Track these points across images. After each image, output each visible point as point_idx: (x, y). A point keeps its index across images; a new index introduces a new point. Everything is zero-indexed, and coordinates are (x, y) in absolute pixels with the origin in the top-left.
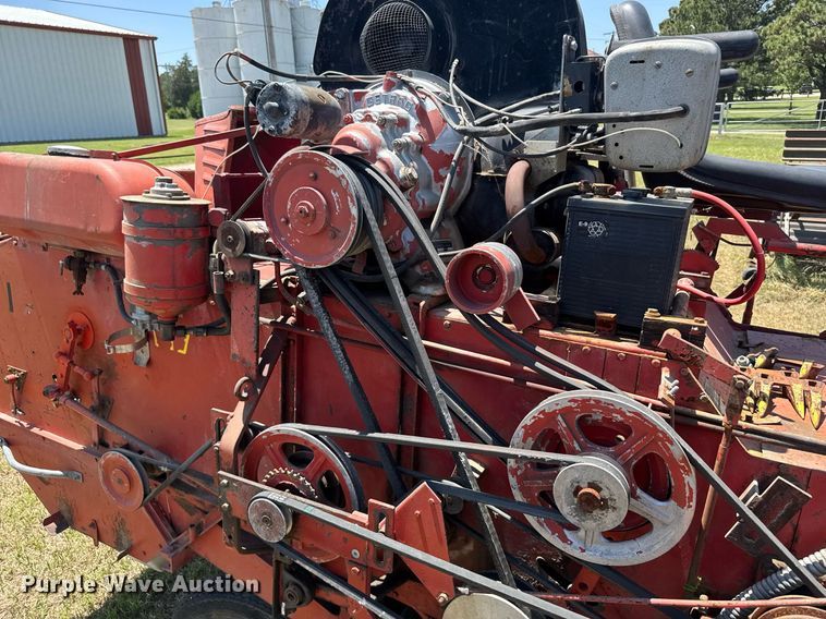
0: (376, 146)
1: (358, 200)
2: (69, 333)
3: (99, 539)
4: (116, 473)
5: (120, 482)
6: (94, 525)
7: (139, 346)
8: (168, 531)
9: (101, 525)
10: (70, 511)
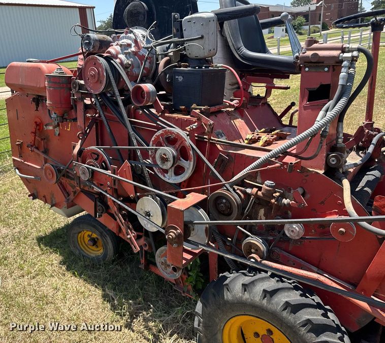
0: (118, 53)
1: (106, 70)
2: (34, 125)
3: (46, 202)
4: (48, 171)
5: (50, 174)
6: (44, 197)
7: (55, 127)
8: (66, 195)
9: (46, 197)
10: (37, 193)
